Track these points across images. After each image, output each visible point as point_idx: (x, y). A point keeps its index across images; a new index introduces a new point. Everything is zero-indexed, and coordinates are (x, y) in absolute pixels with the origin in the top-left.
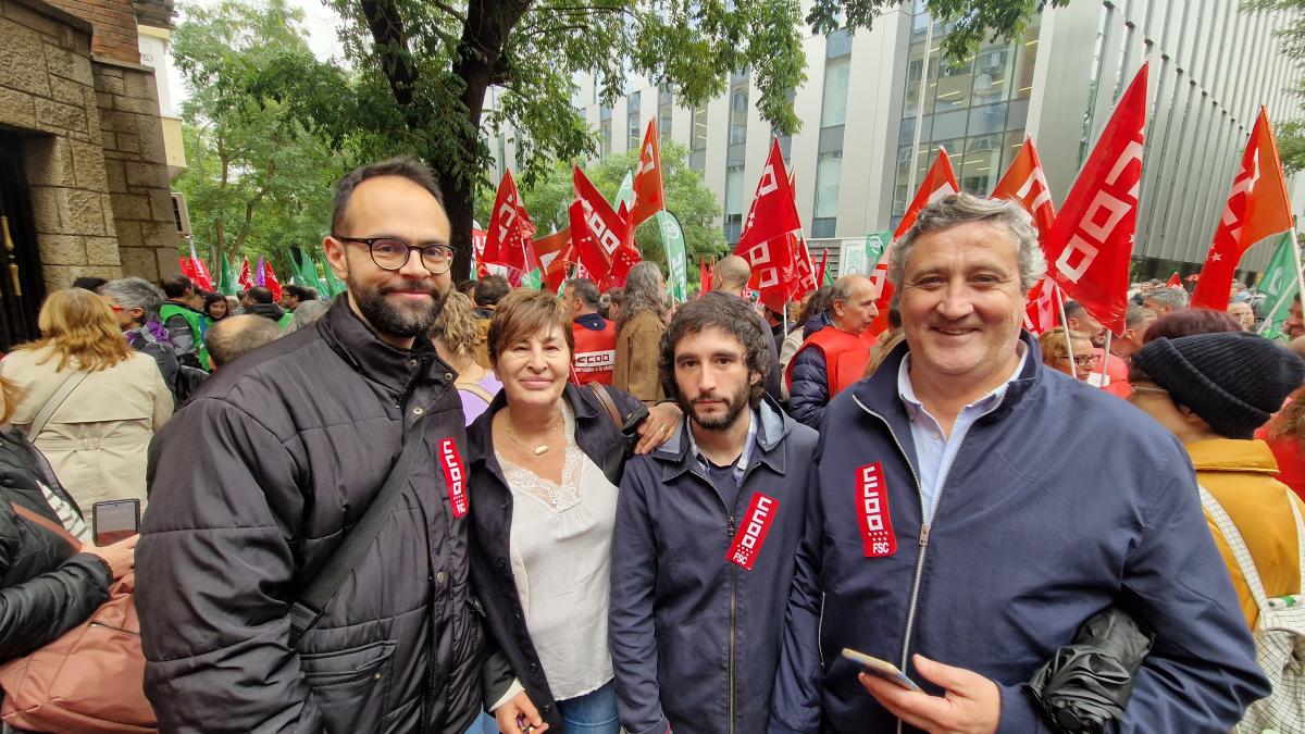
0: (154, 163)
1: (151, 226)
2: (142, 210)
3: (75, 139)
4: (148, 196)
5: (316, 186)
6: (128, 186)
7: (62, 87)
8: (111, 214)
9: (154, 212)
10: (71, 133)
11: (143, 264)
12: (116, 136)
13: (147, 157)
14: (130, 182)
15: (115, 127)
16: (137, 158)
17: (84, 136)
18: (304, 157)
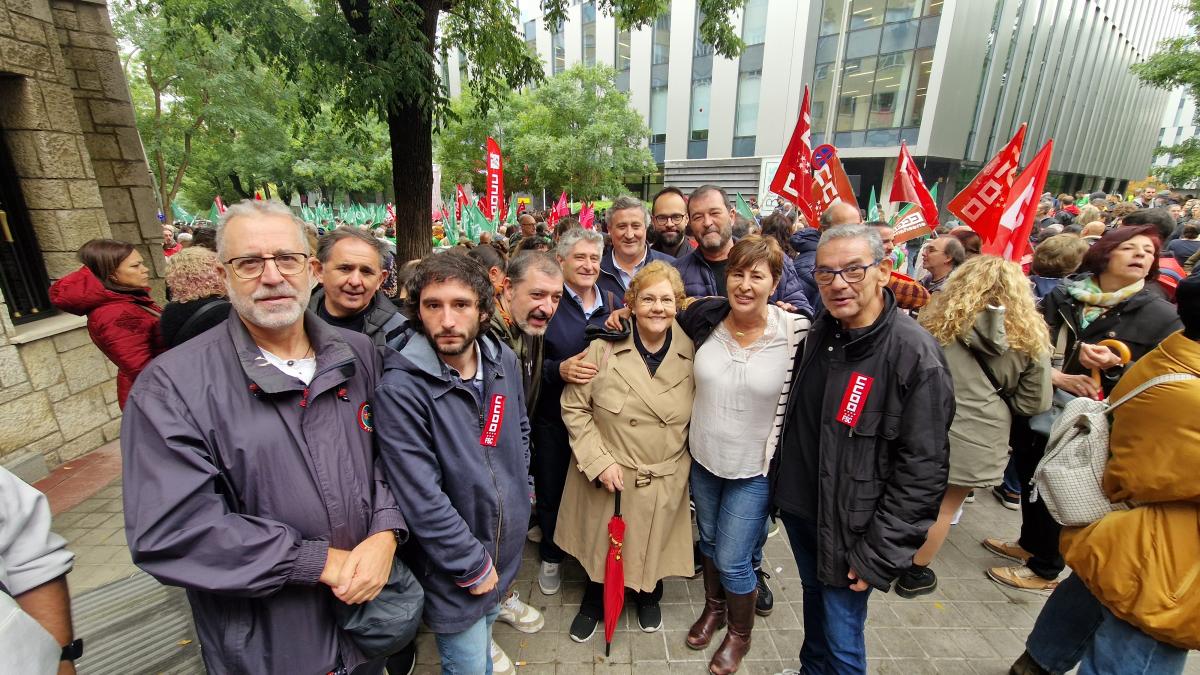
0: (119, 101)
1: (122, 164)
2: (111, 149)
3: (43, 79)
4: (115, 135)
5: (251, 115)
6: (95, 125)
7: (23, 25)
8: (88, 156)
9: (123, 150)
10: (39, 74)
11: (119, 203)
12: (75, 72)
13: (109, 95)
14: (97, 121)
15: (74, 64)
16: (100, 96)
17: (51, 76)
18: (236, 85)
